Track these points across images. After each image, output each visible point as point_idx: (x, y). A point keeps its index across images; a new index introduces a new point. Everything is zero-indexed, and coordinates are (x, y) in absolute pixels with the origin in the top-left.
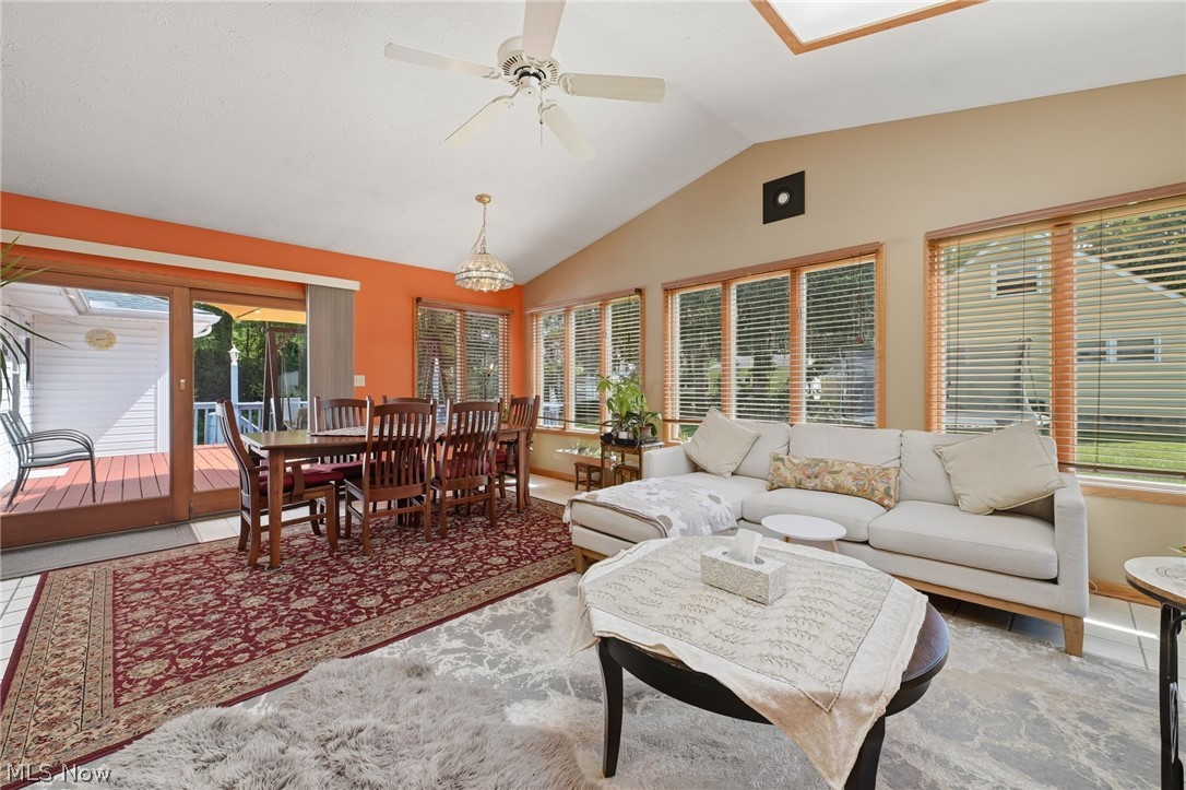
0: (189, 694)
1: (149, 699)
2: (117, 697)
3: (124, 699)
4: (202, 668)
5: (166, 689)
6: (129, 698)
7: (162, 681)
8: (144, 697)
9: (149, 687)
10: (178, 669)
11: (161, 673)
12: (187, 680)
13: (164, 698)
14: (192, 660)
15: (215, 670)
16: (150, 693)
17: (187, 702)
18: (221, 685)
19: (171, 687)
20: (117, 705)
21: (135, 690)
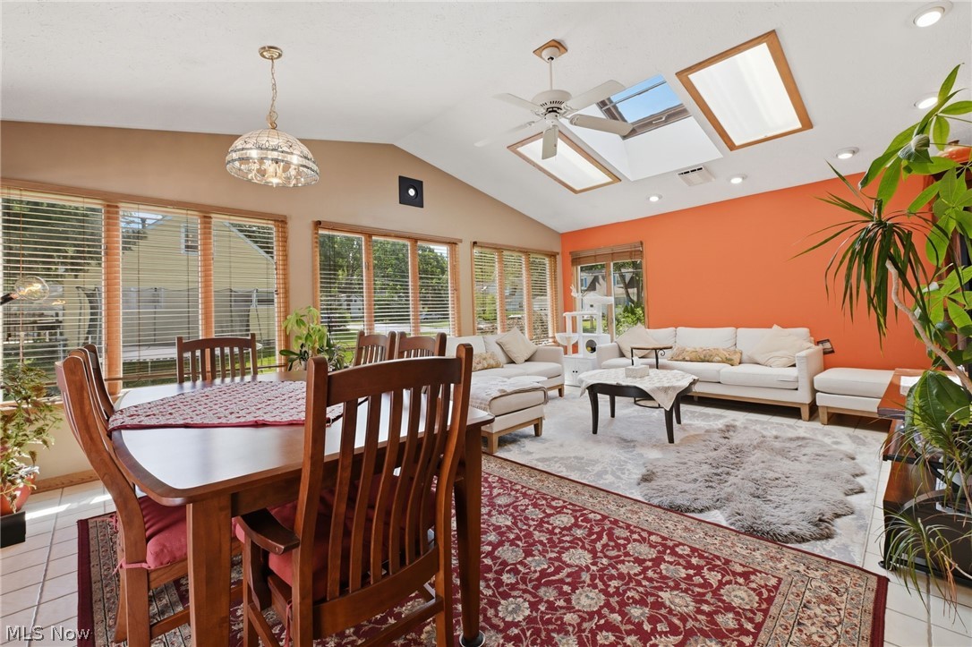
0: (736, 552)
1: (759, 568)
2: (776, 588)
3: (773, 582)
4: (710, 564)
5: (744, 566)
6: (768, 579)
7: (741, 575)
8: (760, 572)
9: (752, 577)
10: (723, 576)
11: (736, 583)
12: (727, 562)
13: (750, 561)
14: (707, 577)
15: (706, 555)
16: (755, 572)
17: (742, 548)
18: (716, 542)
19: (741, 565)
20: (780, 580)
21: (762, 583)
